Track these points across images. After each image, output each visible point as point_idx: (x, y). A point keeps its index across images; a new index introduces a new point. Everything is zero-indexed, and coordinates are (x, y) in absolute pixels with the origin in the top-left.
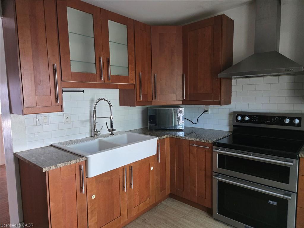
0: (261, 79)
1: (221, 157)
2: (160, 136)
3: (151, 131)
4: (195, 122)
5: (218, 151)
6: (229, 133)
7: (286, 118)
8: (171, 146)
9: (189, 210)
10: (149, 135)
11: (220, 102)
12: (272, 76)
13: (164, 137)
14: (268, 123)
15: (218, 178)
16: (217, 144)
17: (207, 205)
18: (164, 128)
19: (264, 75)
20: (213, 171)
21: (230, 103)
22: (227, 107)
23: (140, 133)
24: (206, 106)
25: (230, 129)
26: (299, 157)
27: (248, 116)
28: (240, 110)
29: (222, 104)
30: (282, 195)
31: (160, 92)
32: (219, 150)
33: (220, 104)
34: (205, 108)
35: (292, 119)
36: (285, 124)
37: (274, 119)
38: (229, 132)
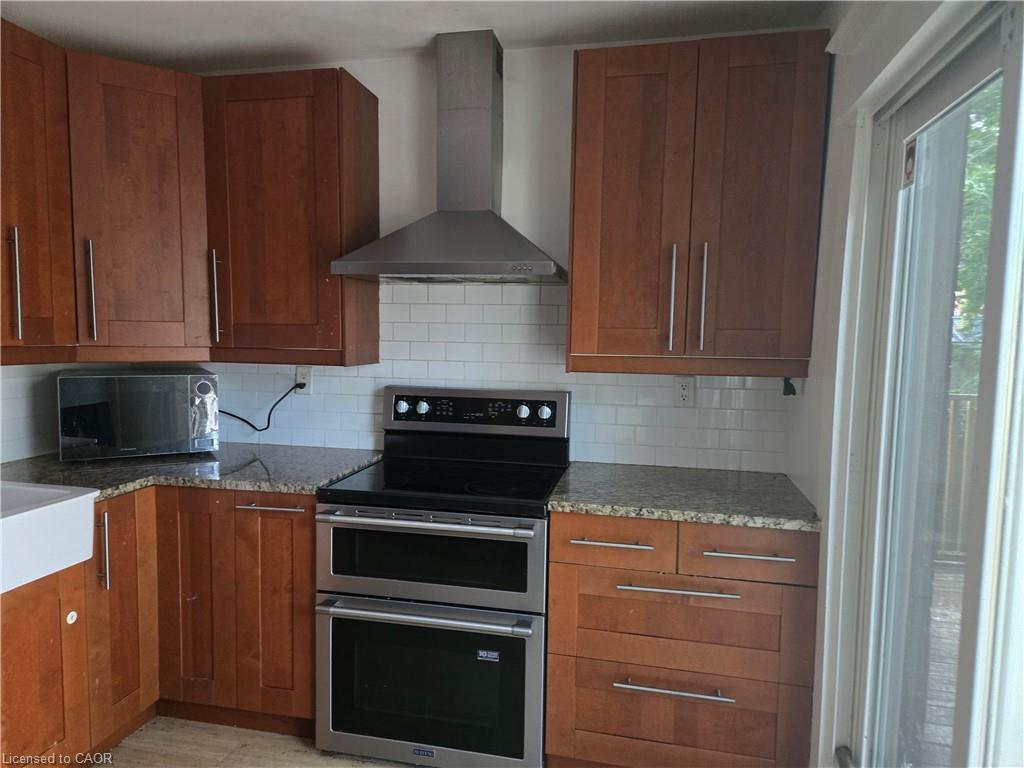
0: (459, 287)
1: (344, 537)
2: (111, 486)
3: (73, 468)
4: (261, 423)
5: (332, 518)
6: (374, 456)
7: (521, 402)
8: (164, 520)
9: (234, 743)
10: (64, 484)
11: (342, 354)
12: (486, 282)
13: (130, 487)
14: (478, 421)
15: (332, 610)
16: (330, 496)
17: (297, 710)
18: (133, 452)
19: (467, 276)
20: (318, 588)
21: (374, 359)
22: (368, 370)
23: (16, 478)
24: (302, 369)
25: (377, 442)
26: (549, 512)
27: (429, 400)
28: (405, 383)
29: (347, 363)
30: (510, 629)
31: (112, 311)
32: (338, 513)
33: (342, 363)
34: (296, 375)
35: (535, 406)
36: (519, 421)
37: (493, 407)
38: (376, 451)
